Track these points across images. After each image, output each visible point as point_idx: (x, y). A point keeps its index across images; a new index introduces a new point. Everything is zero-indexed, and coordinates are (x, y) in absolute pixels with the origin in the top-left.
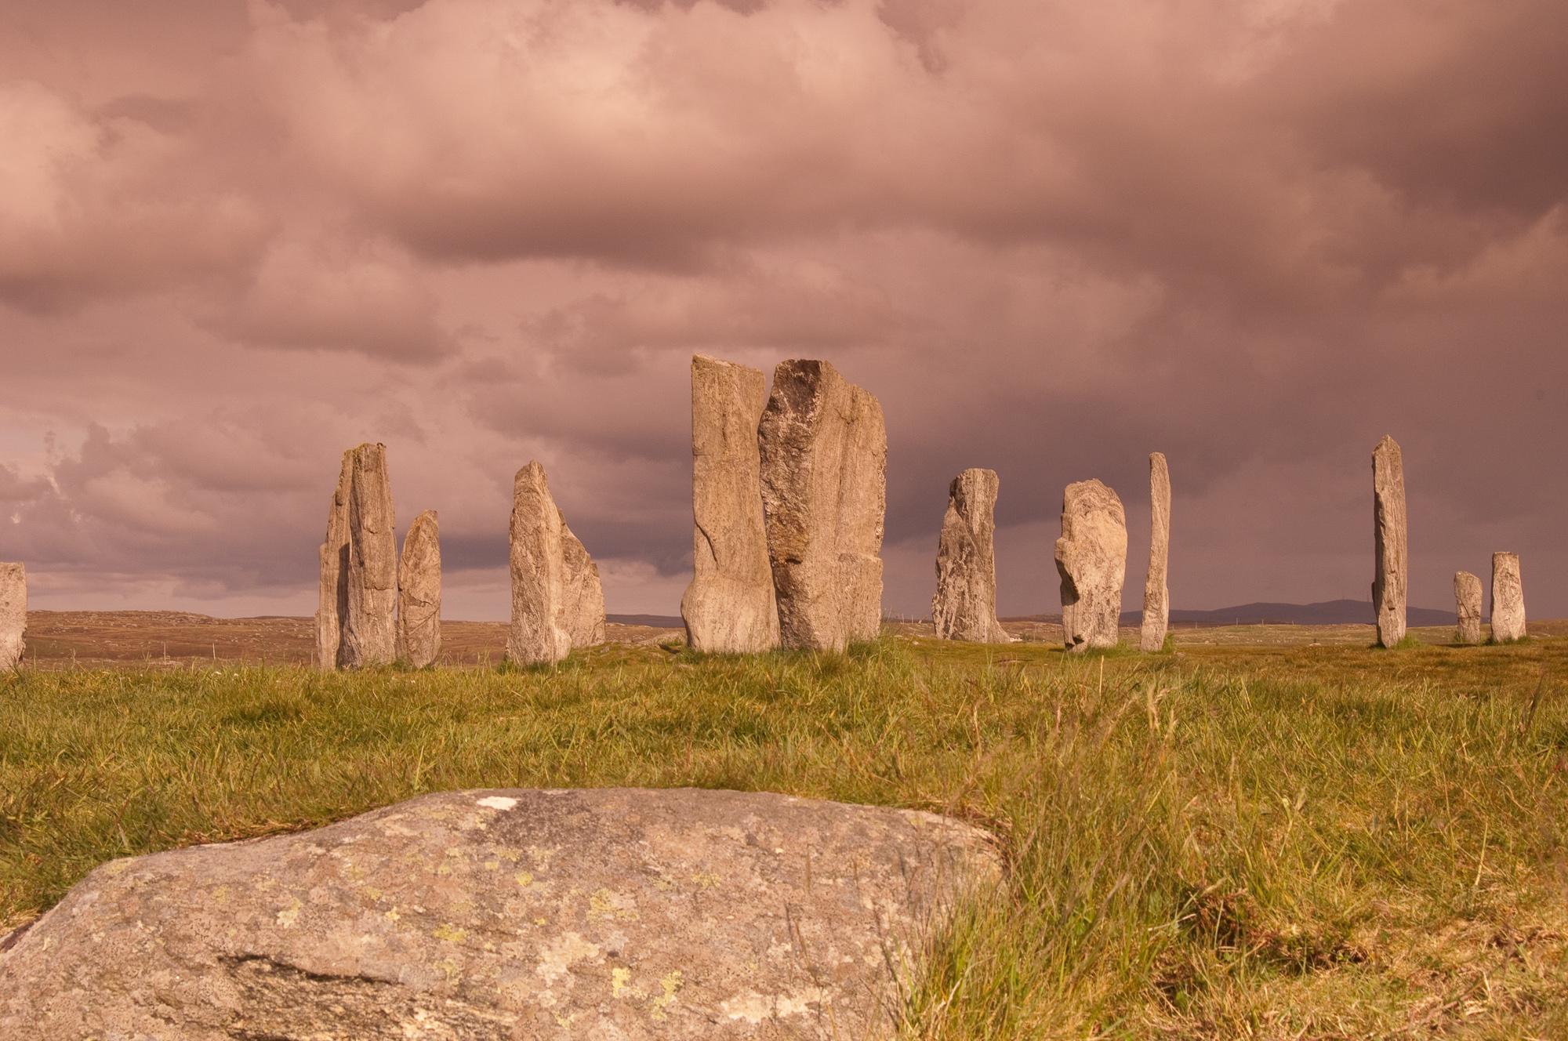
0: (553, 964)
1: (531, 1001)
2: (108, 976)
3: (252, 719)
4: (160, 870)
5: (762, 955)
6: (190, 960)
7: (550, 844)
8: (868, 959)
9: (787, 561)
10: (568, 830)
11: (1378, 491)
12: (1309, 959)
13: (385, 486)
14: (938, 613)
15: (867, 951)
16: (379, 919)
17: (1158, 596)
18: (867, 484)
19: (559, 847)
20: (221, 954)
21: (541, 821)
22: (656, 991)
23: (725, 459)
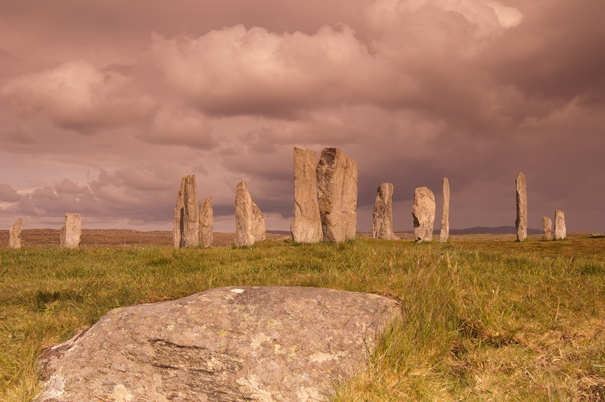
0: (256, 343)
1: (249, 355)
2: (113, 346)
3: (156, 264)
4: (130, 312)
5: (323, 341)
6: (139, 341)
7: (254, 304)
8: (357, 342)
9: (325, 213)
10: (260, 300)
11: (517, 190)
12: (501, 343)
13: (195, 189)
14: (373, 230)
15: (357, 339)
16: (200, 328)
17: (446, 225)
18: (351, 188)
19: (257, 305)
20: (149, 339)
21: (252, 297)
22: (289, 352)
23: (305, 180)
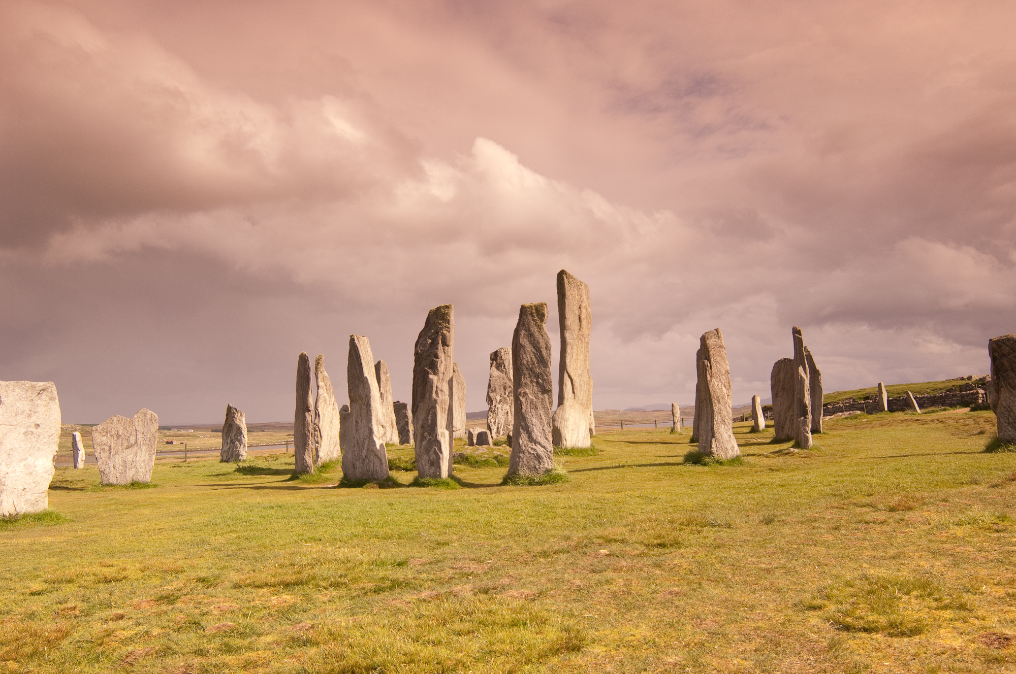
23: (580, 333)
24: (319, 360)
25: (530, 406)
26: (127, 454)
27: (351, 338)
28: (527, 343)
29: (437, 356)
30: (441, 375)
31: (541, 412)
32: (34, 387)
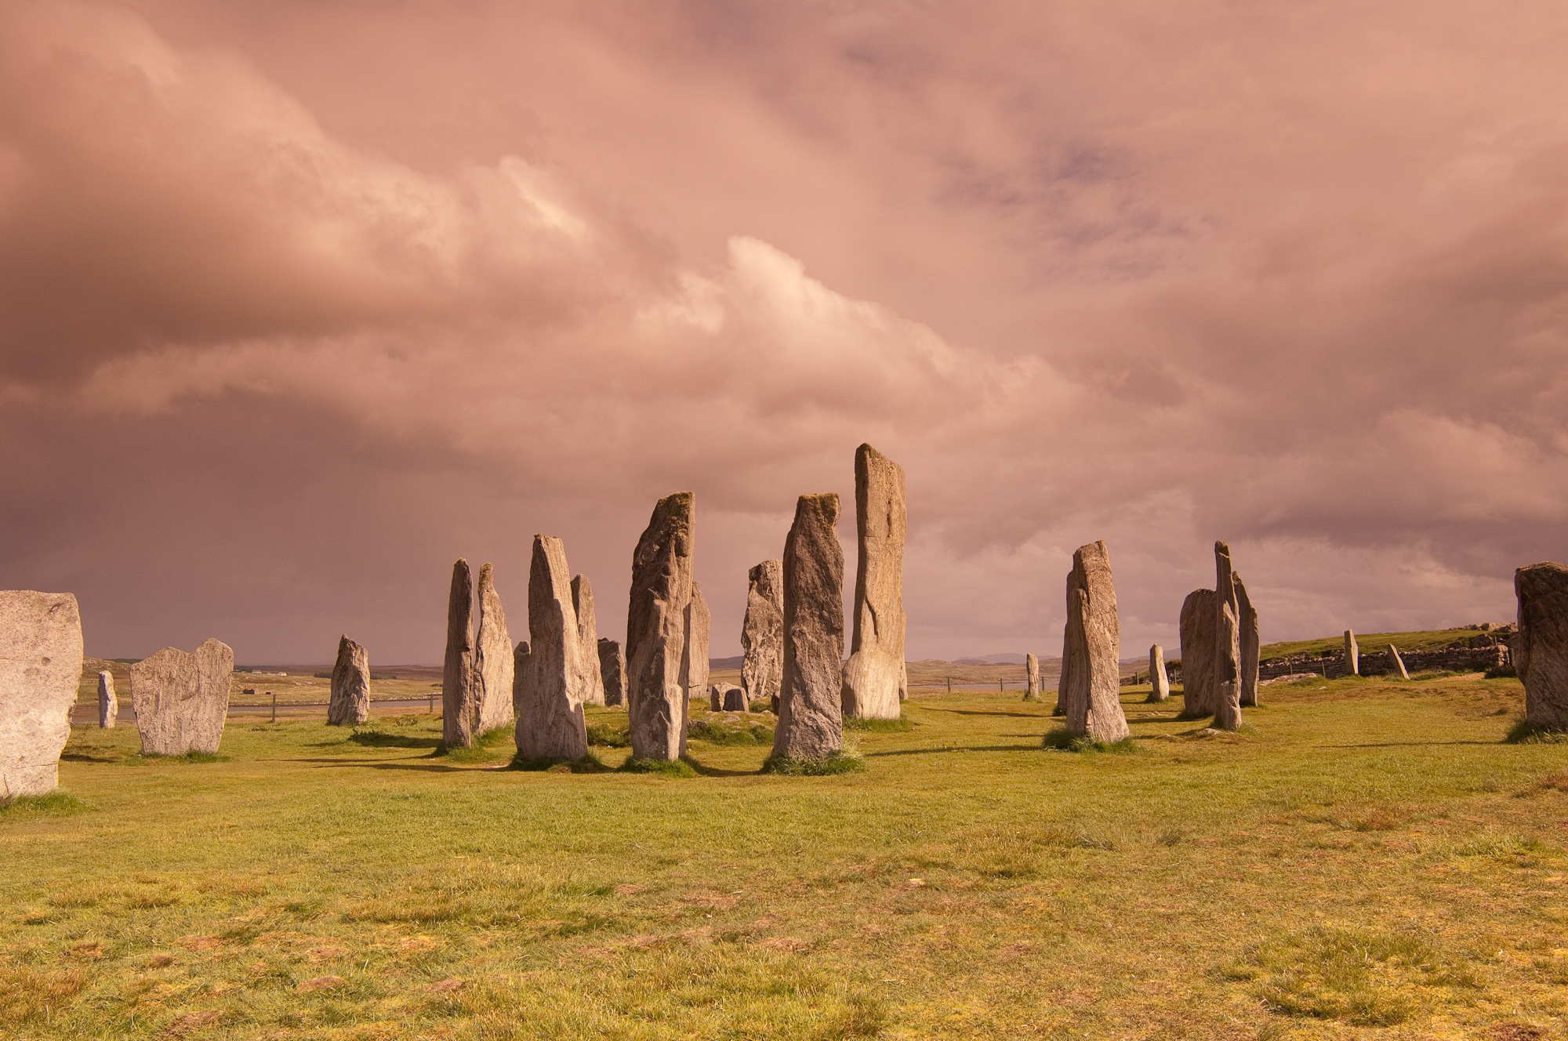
23: (889, 542)
24: (485, 571)
25: (809, 652)
26: (183, 707)
27: (536, 539)
28: (807, 555)
29: (667, 572)
30: (673, 601)
31: (826, 663)
32: (43, 601)
